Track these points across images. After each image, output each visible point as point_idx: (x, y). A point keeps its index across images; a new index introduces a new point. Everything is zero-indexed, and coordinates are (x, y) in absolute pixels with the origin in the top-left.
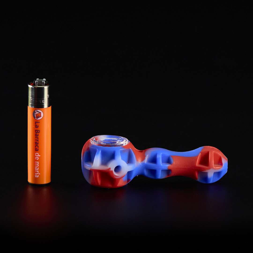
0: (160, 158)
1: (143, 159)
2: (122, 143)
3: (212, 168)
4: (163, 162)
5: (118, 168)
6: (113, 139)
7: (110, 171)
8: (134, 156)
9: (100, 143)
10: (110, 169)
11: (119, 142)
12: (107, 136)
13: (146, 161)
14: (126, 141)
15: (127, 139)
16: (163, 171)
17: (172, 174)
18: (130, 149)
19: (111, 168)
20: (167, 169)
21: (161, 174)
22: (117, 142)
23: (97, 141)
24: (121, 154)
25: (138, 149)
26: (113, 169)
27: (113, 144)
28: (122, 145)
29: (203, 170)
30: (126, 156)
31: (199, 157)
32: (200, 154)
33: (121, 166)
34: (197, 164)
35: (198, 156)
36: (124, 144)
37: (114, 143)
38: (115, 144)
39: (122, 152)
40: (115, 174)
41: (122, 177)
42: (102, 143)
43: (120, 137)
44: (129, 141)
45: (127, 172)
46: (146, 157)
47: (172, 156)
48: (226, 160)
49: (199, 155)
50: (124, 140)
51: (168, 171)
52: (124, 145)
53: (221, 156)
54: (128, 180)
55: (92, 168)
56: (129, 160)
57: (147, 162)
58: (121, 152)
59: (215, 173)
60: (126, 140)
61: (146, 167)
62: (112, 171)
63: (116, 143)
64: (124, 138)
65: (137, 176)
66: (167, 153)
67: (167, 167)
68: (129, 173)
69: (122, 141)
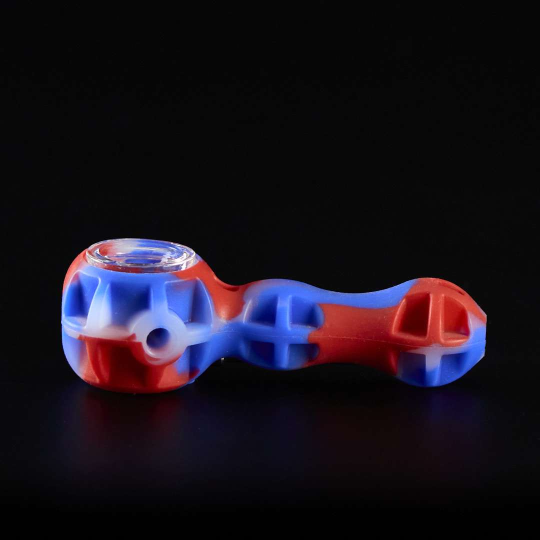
0: (285, 307)
1: (236, 311)
2: (178, 261)
3: (435, 342)
4: (294, 321)
5: (158, 336)
6: (155, 250)
7: (135, 343)
8: (209, 301)
9: (115, 262)
10: (133, 336)
11: (168, 259)
12: (140, 243)
13: (244, 316)
14: (190, 256)
15: (192, 251)
16: (294, 347)
17: (322, 357)
18: (197, 281)
19: (137, 335)
20: (306, 342)
21: (290, 356)
22: (164, 260)
23: (106, 257)
24: (168, 295)
25: (224, 282)
26: (142, 338)
27: (152, 265)
28: (178, 267)
29: (411, 348)
30: (185, 301)
31: (399, 309)
32: (404, 301)
33: (167, 329)
34: (394, 331)
35: (396, 307)
36: (182, 265)
37: (154, 262)
38: (158, 265)
39: (171, 289)
40: (149, 351)
41: (171, 362)
42: (120, 263)
43: (172, 243)
44: (200, 258)
45: (187, 346)
46: (244, 306)
47: (321, 305)
48: (481, 318)
49: (402, 304)
50: (185, 254)
51: (309, 349)
52: (183, 268)
53: (466, 309)
54: (193, 370)
55: (84, 334)
56: (196, 315)
57: (250, 318)
58: (167, 290)
59: (445, 358)
60: (188, 254)
61: (244, 335)
62: (140, 344)
63: (159, 261)
64: (184, 246)
65: (223, 359)
66: (310, 294)
67: (307, 337)
68: (194, 351)
69: (178, 257)
